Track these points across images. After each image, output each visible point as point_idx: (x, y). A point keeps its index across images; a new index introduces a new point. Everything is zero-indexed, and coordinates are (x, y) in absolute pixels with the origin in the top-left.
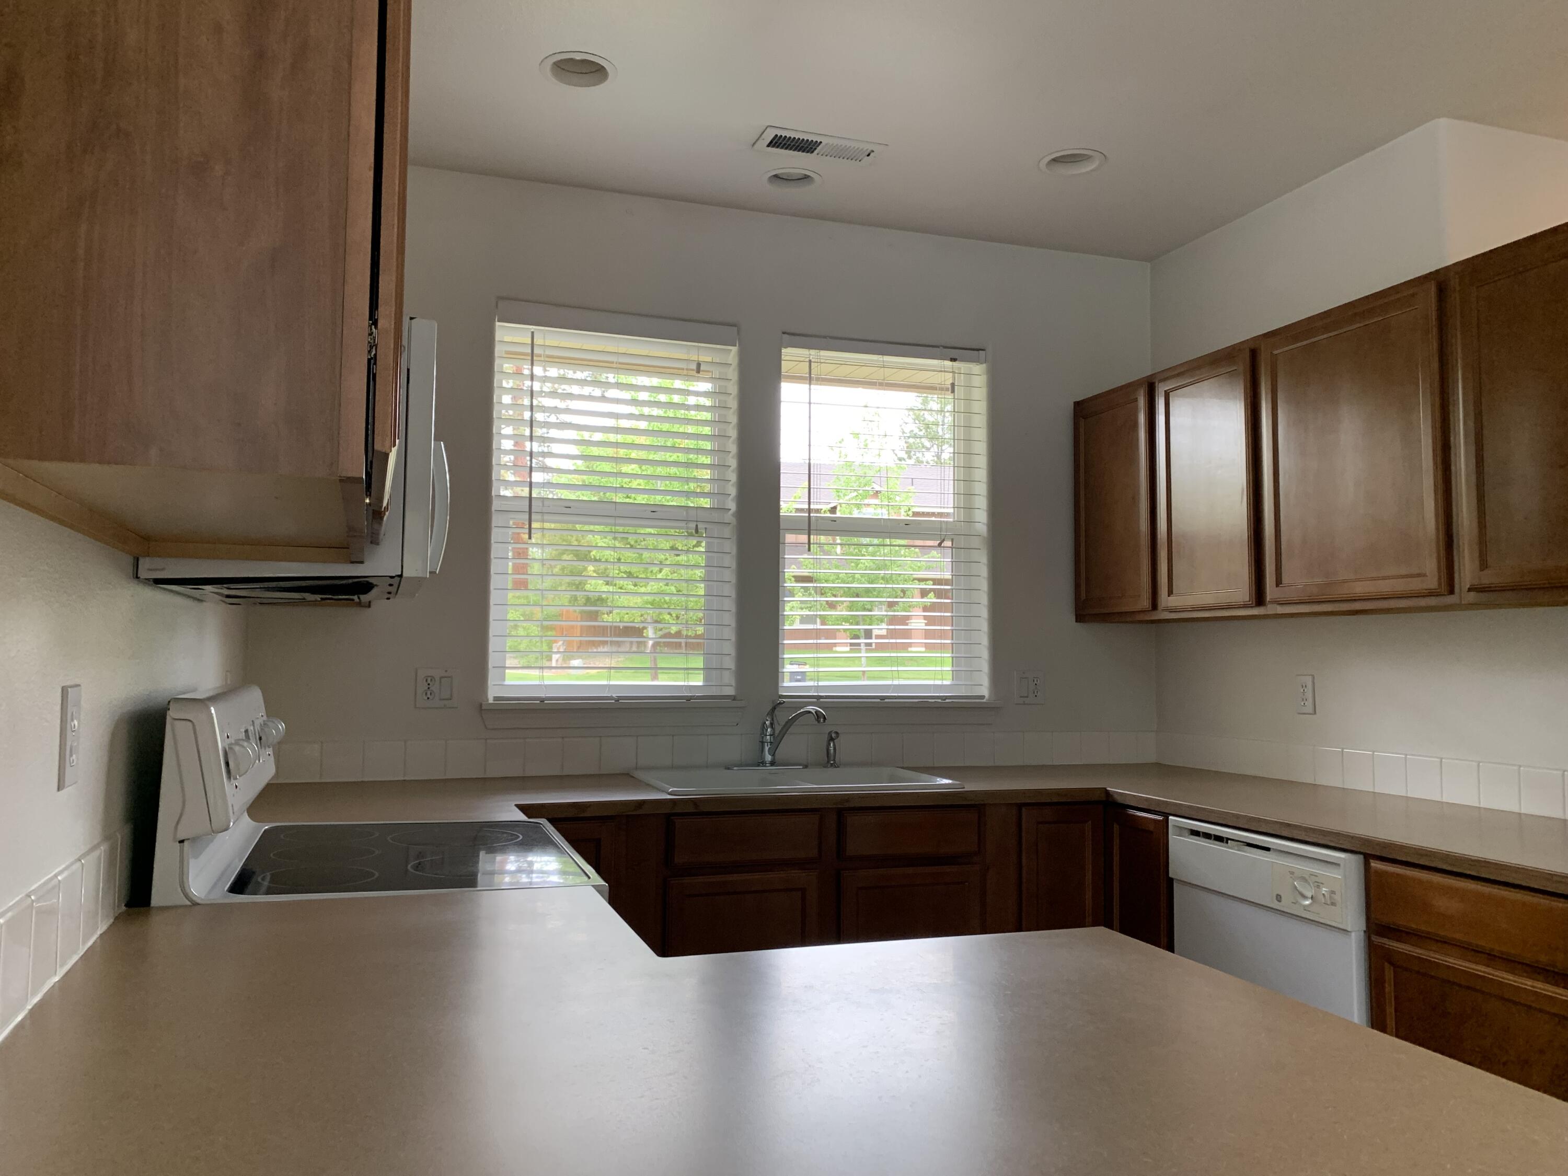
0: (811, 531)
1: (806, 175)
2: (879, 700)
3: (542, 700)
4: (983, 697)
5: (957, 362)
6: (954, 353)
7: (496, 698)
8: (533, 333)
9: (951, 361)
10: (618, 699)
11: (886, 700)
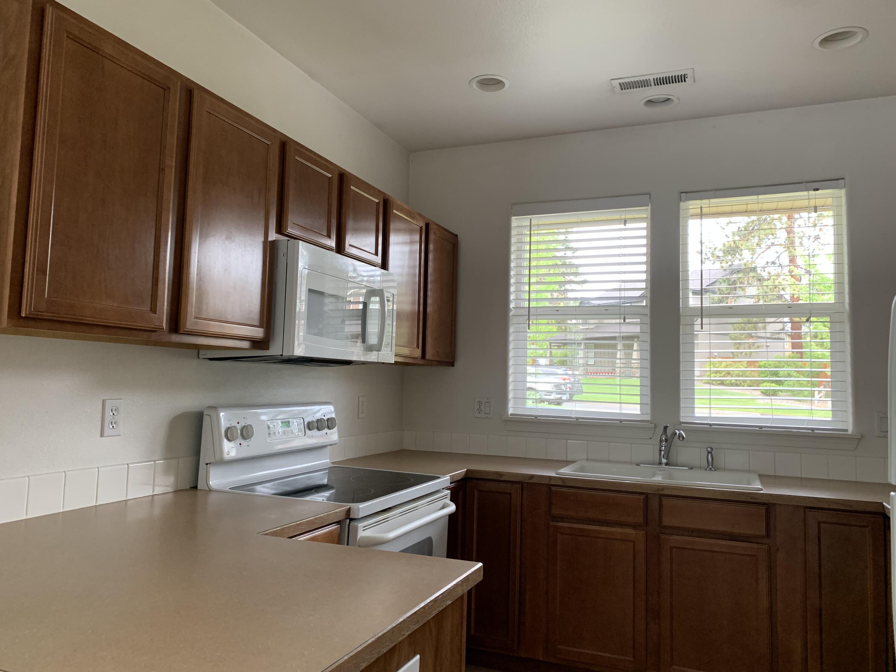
0: (703, 316)
1: (668, 98)
2: (758, 429)
3: (536, 417)
4: (846, 430)
5: (820, 191)
6: (816, 185)
7: (512, 415)
8: (531, 219)
9: (814, 191)
10: (577, 419)
11: (763, 429)
